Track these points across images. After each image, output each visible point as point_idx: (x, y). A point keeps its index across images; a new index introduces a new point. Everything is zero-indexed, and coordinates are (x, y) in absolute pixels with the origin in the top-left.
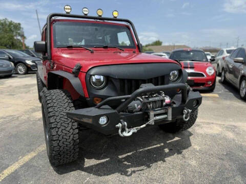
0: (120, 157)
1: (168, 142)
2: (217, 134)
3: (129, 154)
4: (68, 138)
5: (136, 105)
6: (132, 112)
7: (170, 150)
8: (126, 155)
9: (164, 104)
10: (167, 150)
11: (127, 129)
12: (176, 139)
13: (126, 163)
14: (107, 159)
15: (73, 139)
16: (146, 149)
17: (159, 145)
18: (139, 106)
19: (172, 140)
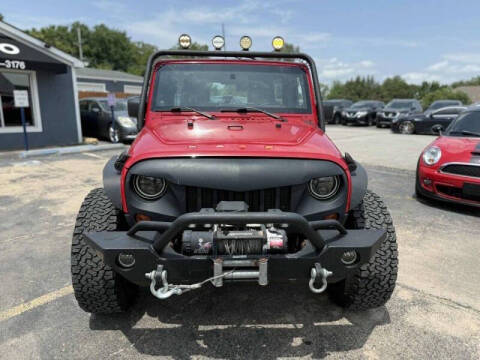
0: (201, 328)
1: (316, 324)
2: (454, 338)
3: (221, 327)
4: (94, 274)
5: (201, 241)
6: (190, 253)
7: (307, 343)
8: (215, 327)
9: (265, 247)
10: (297, 341)
11: (166, 284)
12: (344, 322)
13: (201, 343)
14: (177, 326)
15: (103, 278)
16: (260, 326)
17: (291, 326)
18: (207, 245)
19: (329, 323)
